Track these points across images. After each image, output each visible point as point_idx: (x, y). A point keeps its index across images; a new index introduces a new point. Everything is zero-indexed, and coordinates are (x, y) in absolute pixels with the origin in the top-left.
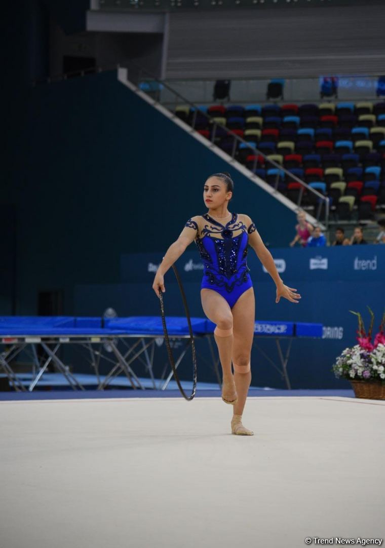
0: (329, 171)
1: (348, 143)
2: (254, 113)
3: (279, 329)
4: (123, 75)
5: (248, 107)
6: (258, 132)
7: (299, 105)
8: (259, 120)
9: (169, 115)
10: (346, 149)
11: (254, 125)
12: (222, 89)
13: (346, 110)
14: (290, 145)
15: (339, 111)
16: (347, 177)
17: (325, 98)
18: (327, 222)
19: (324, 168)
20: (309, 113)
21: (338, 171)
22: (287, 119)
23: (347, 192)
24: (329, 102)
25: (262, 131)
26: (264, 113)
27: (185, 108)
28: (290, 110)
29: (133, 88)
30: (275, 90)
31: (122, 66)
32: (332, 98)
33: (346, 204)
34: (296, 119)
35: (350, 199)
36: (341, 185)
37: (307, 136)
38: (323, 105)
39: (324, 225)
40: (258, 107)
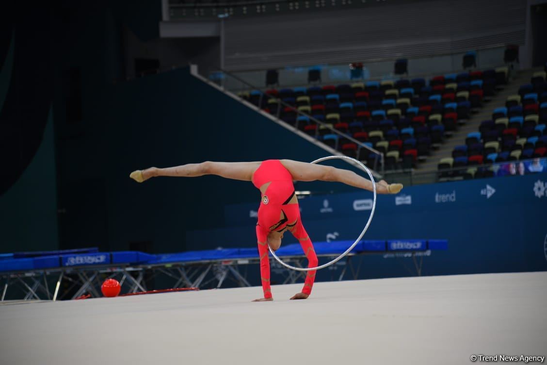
0: (372, 134)
1: (381, 112)
2: (301, 94)
3: (416, 245)
4: (194, 70)
5: (296, 89)
6: (308, 108)
7: (336, 85)
8: (307, 98)
9: (238, 99)
10: (380, 117)
11: (304, 103)
12: (272, 76)
13: (373, 88)
14: (336, 116)
15: (368, 89)
16: (386, 137)
17: (355, 79)
18: (383, 172)
19: (368, 132)
20: (345, 91)
21: (379, 133)
22: (329, 96)
23: (391, 148)
24: (357, 82)
25: (312, 106)
26: (309, 93)
27: (247, 93)
28: (330, 90)
29: (204, 80)
30: (314, 75)
31: (194, 63)
32: (360, 79)
33: (393, 158)
34: (336, 96)
35: (396, 154)
36: (385, 144)
37: (348, 108)
38: (354, 85)
39: (381, 174)
40: (304, 89)
